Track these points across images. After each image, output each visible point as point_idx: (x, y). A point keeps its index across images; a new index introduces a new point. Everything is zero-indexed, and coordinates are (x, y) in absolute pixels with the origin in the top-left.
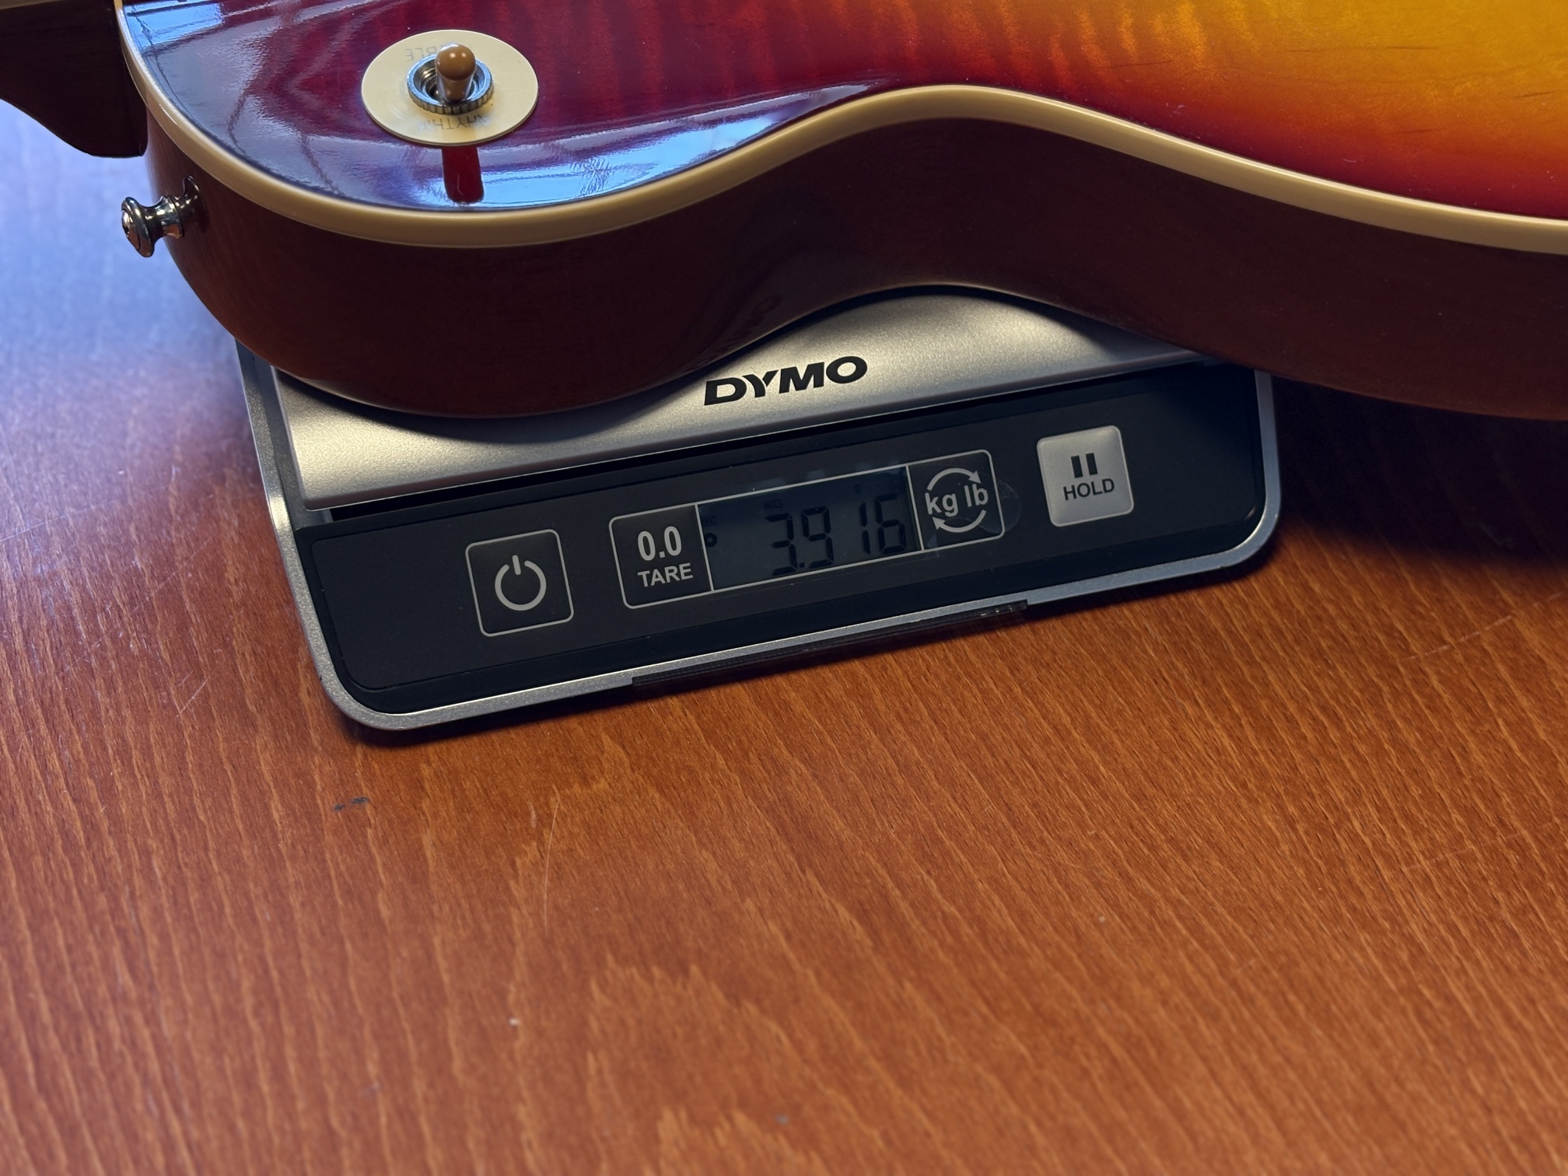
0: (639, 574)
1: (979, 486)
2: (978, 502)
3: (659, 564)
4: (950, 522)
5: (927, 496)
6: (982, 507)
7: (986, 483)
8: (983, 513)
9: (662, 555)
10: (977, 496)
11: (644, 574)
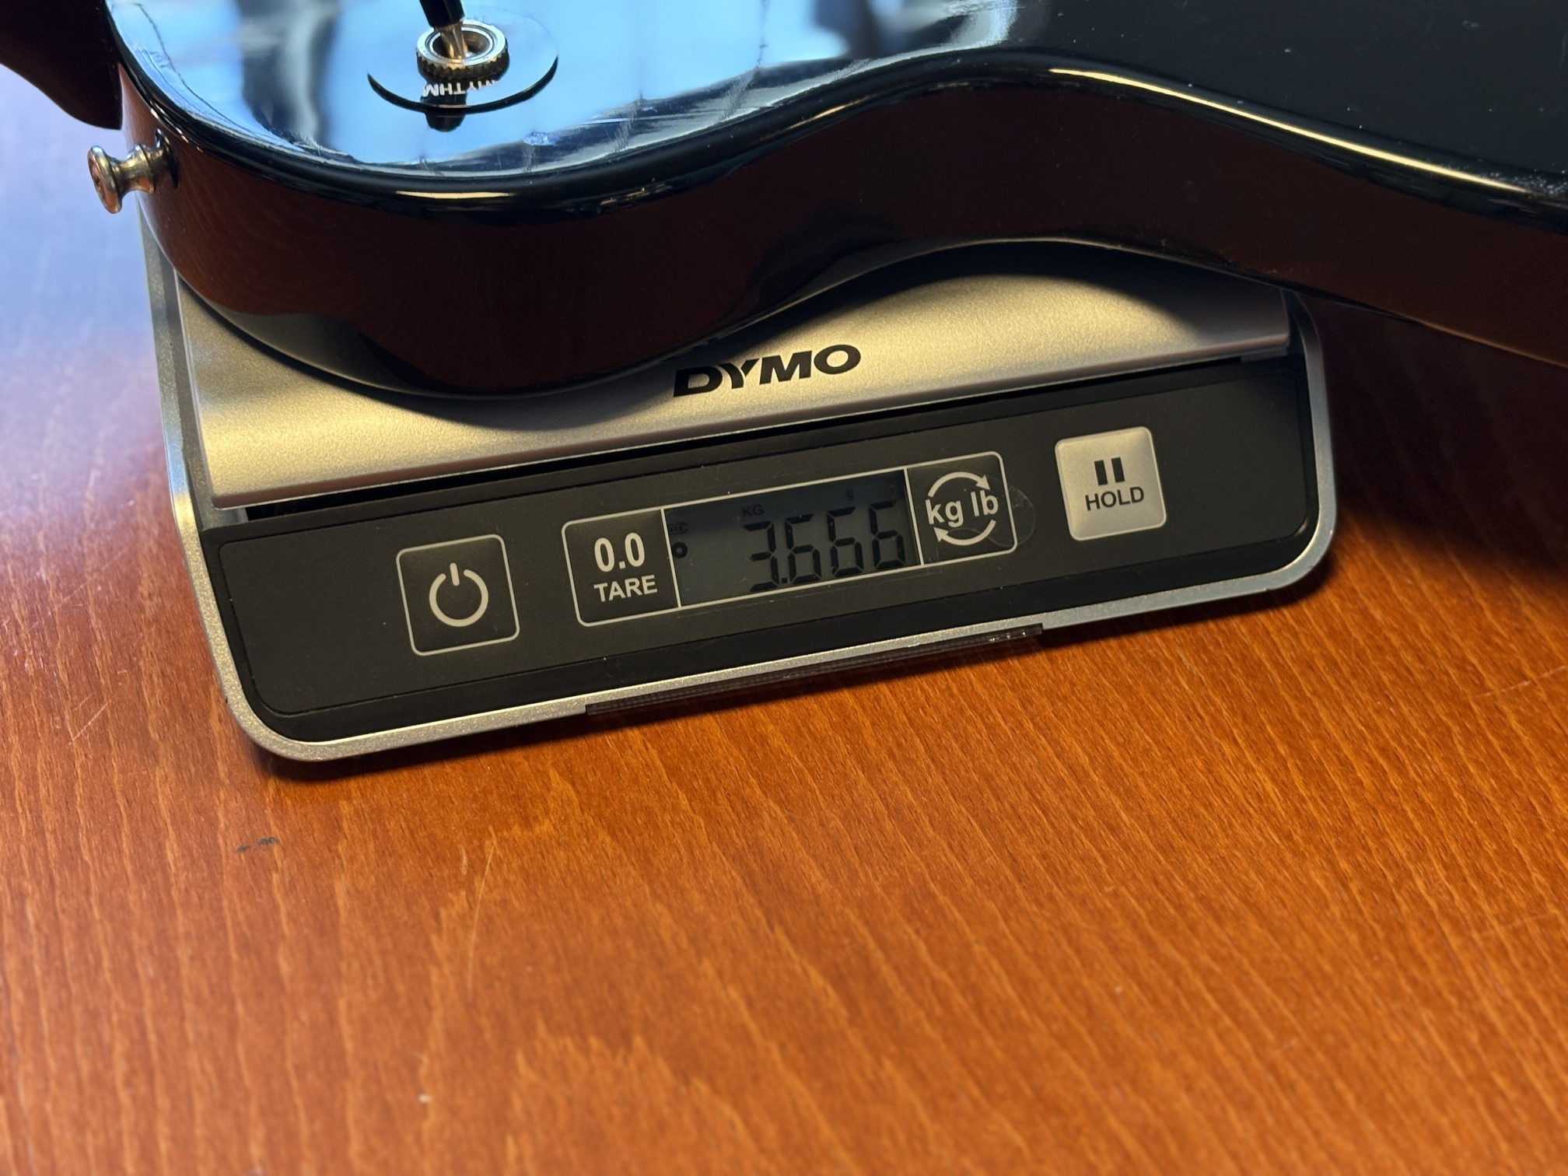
0: (596, 587)
1: (987, 493)
2: (986, 511)
3: (618, 576)
4: (953, 533)
5: (928, 503)
6: (990, 517)
7: (996, 489)
8: (992, 524)
9: (622, 565)
10: (986, 504)
11: (601, 587)
